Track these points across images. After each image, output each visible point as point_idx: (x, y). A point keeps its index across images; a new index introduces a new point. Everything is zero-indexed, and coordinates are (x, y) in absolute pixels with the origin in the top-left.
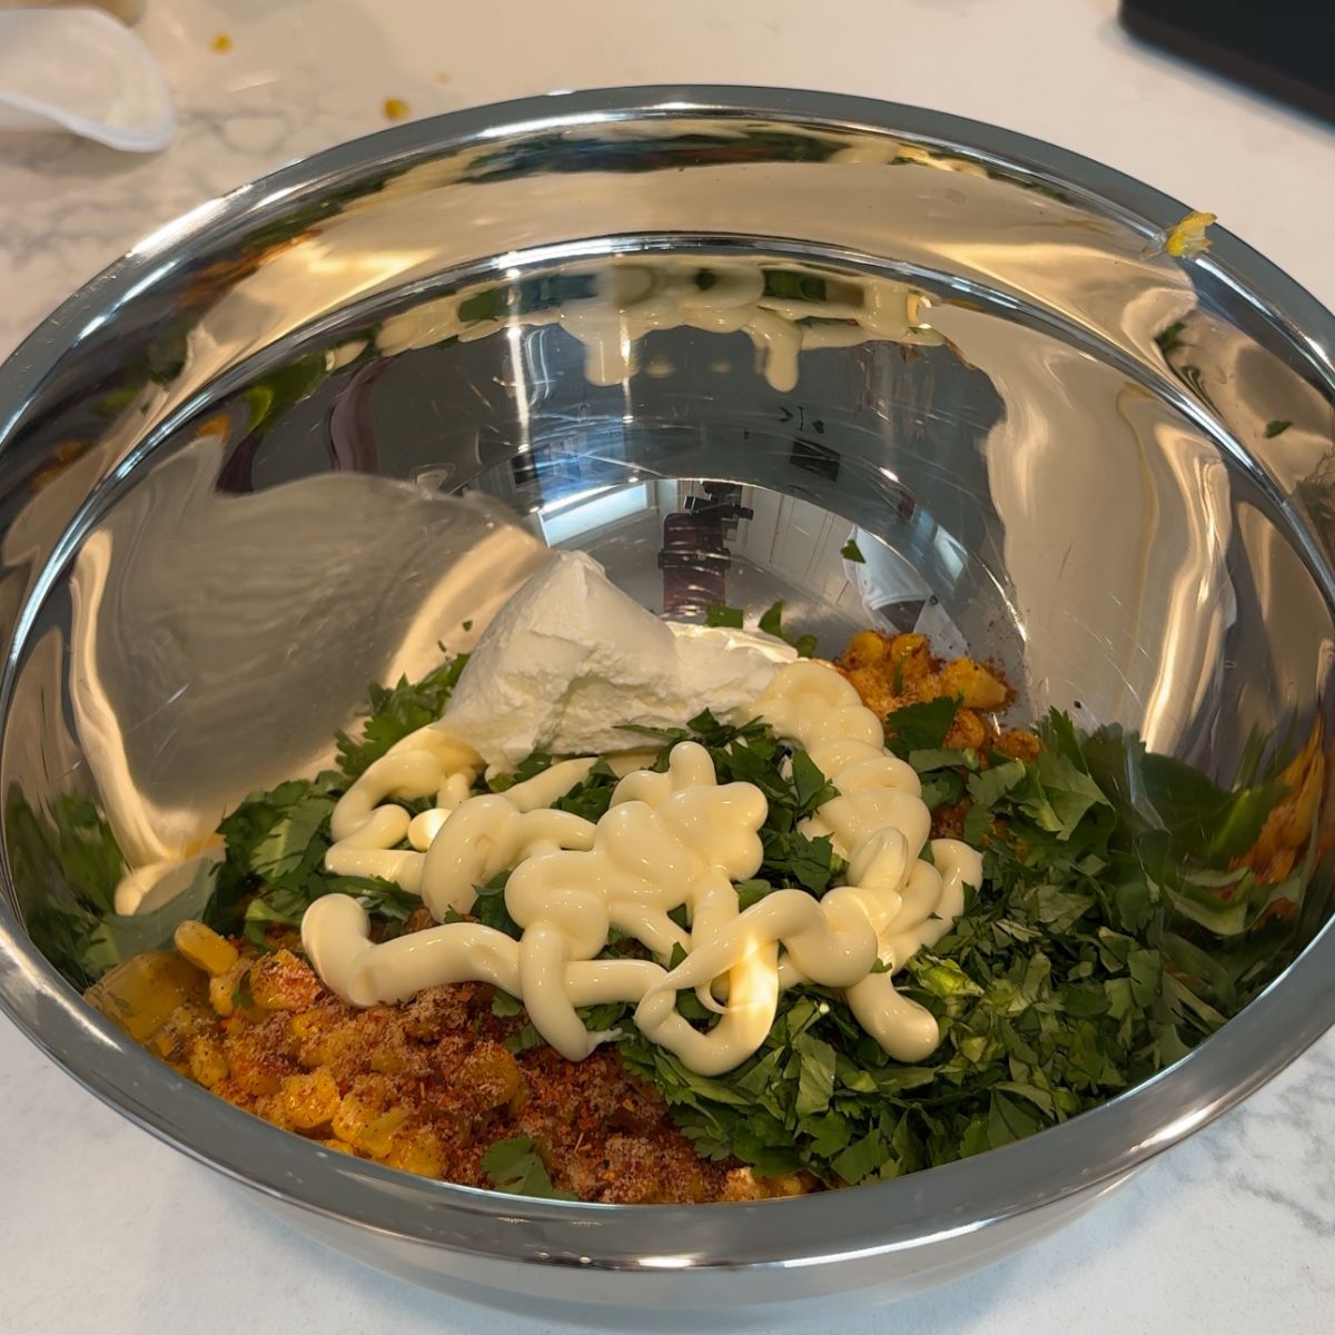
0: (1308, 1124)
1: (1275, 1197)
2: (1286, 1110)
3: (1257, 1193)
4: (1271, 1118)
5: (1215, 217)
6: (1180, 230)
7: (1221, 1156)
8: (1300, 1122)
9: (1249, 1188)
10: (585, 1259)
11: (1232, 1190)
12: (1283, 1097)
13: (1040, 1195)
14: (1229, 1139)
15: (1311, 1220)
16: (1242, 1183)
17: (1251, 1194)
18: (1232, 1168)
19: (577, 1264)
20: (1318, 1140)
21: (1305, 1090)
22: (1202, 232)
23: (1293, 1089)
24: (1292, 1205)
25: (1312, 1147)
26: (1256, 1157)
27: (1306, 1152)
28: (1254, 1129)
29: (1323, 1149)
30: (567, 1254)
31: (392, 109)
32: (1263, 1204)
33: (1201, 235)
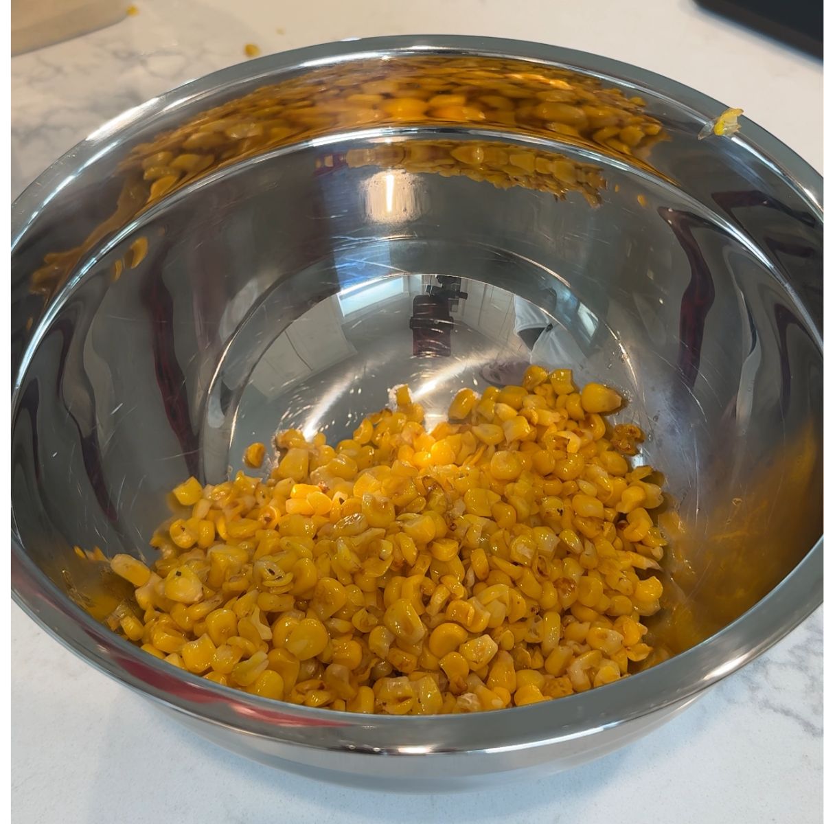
0: (807, 668)
1: (787, 713)
2: (793, 660)
3: (775, 710)
4: (784, 665)
5: (742, 111)
6: (721, 120)
7: (754, 688)
8: (801, 667)
9: (771, 707)
10: (377, 749)
11: (761, 709)
12: (791, 652)
13: (652, 705)
14: (759, 678)
15: (809, 727)
16: (766, 704)
17: (772, 711)
18: (760, 695)
19: (371, 752)
20: (813, 678)
21: (805, 648)
22: (736, 121)
23: (798, 647)
24: (797, 717)
25: (809, 682)
26: (775, 688)
27: (806, 685)
28: (773, 670)
29: (815, 683)
30: (366, 746)
31: (249, 50)
32: (780, 717)
33: (735, 122)
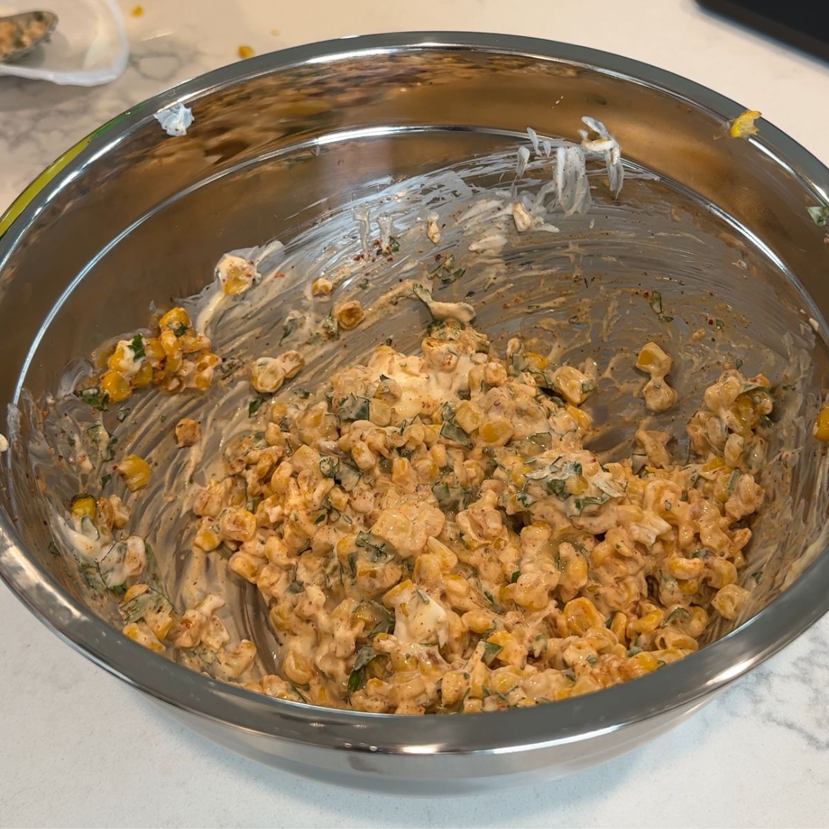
0: (810, 680)
1: (790, 726)
2: (797, 672)
3: (779, 724)
4: (788, 677)
5: (760, 114)
6: (738, 121)
7: (757, 701)
8: (805, 679)
9: (774, 720)
11: (764, 722)
12: (794, 664)
14: (762, 690)
15: (813, 741)
16: (769, 717)
17: (775, 724)
18: (763, 708)
20: (816, 691)
21: (808, 660)
22: (752, 123)
23: (801, 659)
24: (801, 731)
25: (813, 695)
26: (779, 701)
27: (810, 698)
28: (776, 682)
29: (820, 696)
32: (782, 730)
